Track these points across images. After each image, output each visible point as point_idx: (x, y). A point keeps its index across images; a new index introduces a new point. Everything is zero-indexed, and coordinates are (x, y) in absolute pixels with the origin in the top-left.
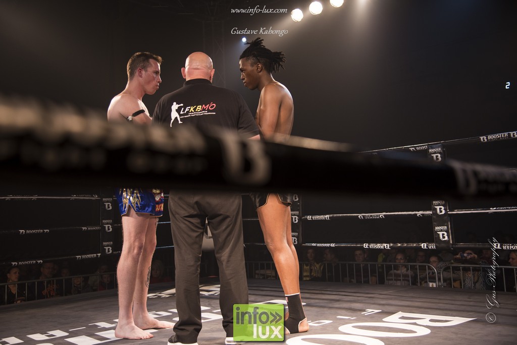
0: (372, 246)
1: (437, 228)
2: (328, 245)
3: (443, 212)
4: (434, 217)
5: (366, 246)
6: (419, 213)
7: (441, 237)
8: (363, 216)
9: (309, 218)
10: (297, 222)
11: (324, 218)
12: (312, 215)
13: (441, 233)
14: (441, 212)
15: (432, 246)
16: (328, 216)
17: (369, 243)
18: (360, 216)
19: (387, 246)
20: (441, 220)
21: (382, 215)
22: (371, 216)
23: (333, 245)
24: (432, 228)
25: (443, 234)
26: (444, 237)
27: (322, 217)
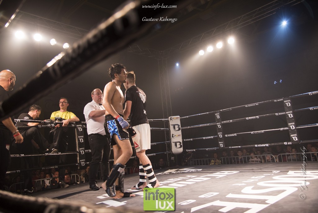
0: (259, 146)
1: (291, 135)
2: (237, 147)
3: (294, 128)
4: (290, 130)
5: (256, 146)
6: (282, 129)
7: (294, 139)
8: (254, 133)
9: (226, 136)
10: (222, 137)
11: (234, 135)
12: (227, 134)
13: (294, 138)
14: (293, 128)
15: (290, 143)
16: (236, 134)
17: (258, 144)
18: (252, 133)
19: (267, 145)
20: (293, 132)
21: (263, 131)
22: (257, 132)
23: (240, 147)
24: (289, 136)
25: (295, 138)
26: (295, 139)
27: (232, 135)
